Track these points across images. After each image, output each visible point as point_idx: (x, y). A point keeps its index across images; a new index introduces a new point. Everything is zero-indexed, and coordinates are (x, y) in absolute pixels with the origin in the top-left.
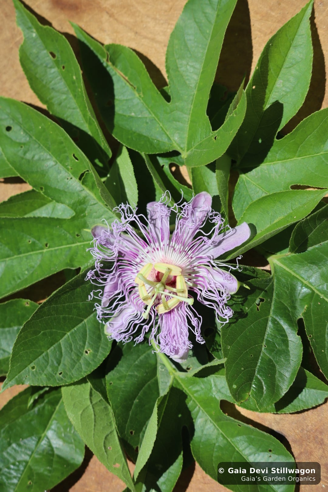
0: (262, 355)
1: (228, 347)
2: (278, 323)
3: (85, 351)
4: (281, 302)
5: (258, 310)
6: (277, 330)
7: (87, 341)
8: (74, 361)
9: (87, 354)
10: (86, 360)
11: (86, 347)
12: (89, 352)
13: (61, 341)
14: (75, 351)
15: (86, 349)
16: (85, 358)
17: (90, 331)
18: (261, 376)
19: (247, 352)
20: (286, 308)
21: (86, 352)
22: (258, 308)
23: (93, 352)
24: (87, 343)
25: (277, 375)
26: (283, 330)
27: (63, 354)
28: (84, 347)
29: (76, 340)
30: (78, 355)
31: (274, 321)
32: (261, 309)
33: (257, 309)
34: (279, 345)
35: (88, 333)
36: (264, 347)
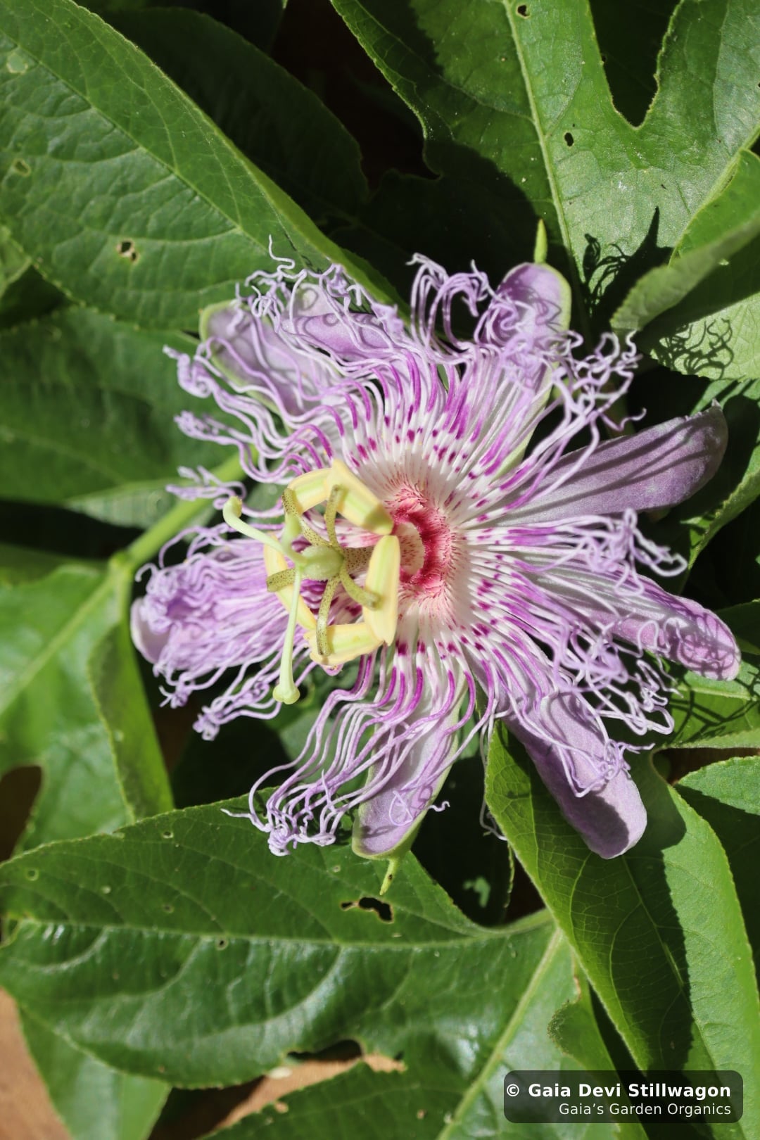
0: (187, 936)
1: (168, 834)
2: (320, 977)
3: (130, 240)
4: (406, 970)
5: (345, 905)
6: (293, 979)
7: (169, 243)
8: (83, 208)
9: (119, 248)
10: (97, 251)
11: (143, 241)
12: (128, 254)
13: (142, 149)
14: (119, 205)
15: (135, 243)
16: (104, 242)
17: (208, 249)
18: (107, 946)
19: (176, 893)
20: (385, 991)
21: (126, 246)
22: (349, 904)
23: (132, 270)
24: (160, 243)
25: (125, 999)
26: (299, 997)
27: (99, 165)
28: (142, 233)
29: (161, 204)
30: (105, 218)
31: (322, 963)
32: (351, 913)
33: (347, 901)
34: (241, 989)
35: (196, 242)
36: (218, 942)
